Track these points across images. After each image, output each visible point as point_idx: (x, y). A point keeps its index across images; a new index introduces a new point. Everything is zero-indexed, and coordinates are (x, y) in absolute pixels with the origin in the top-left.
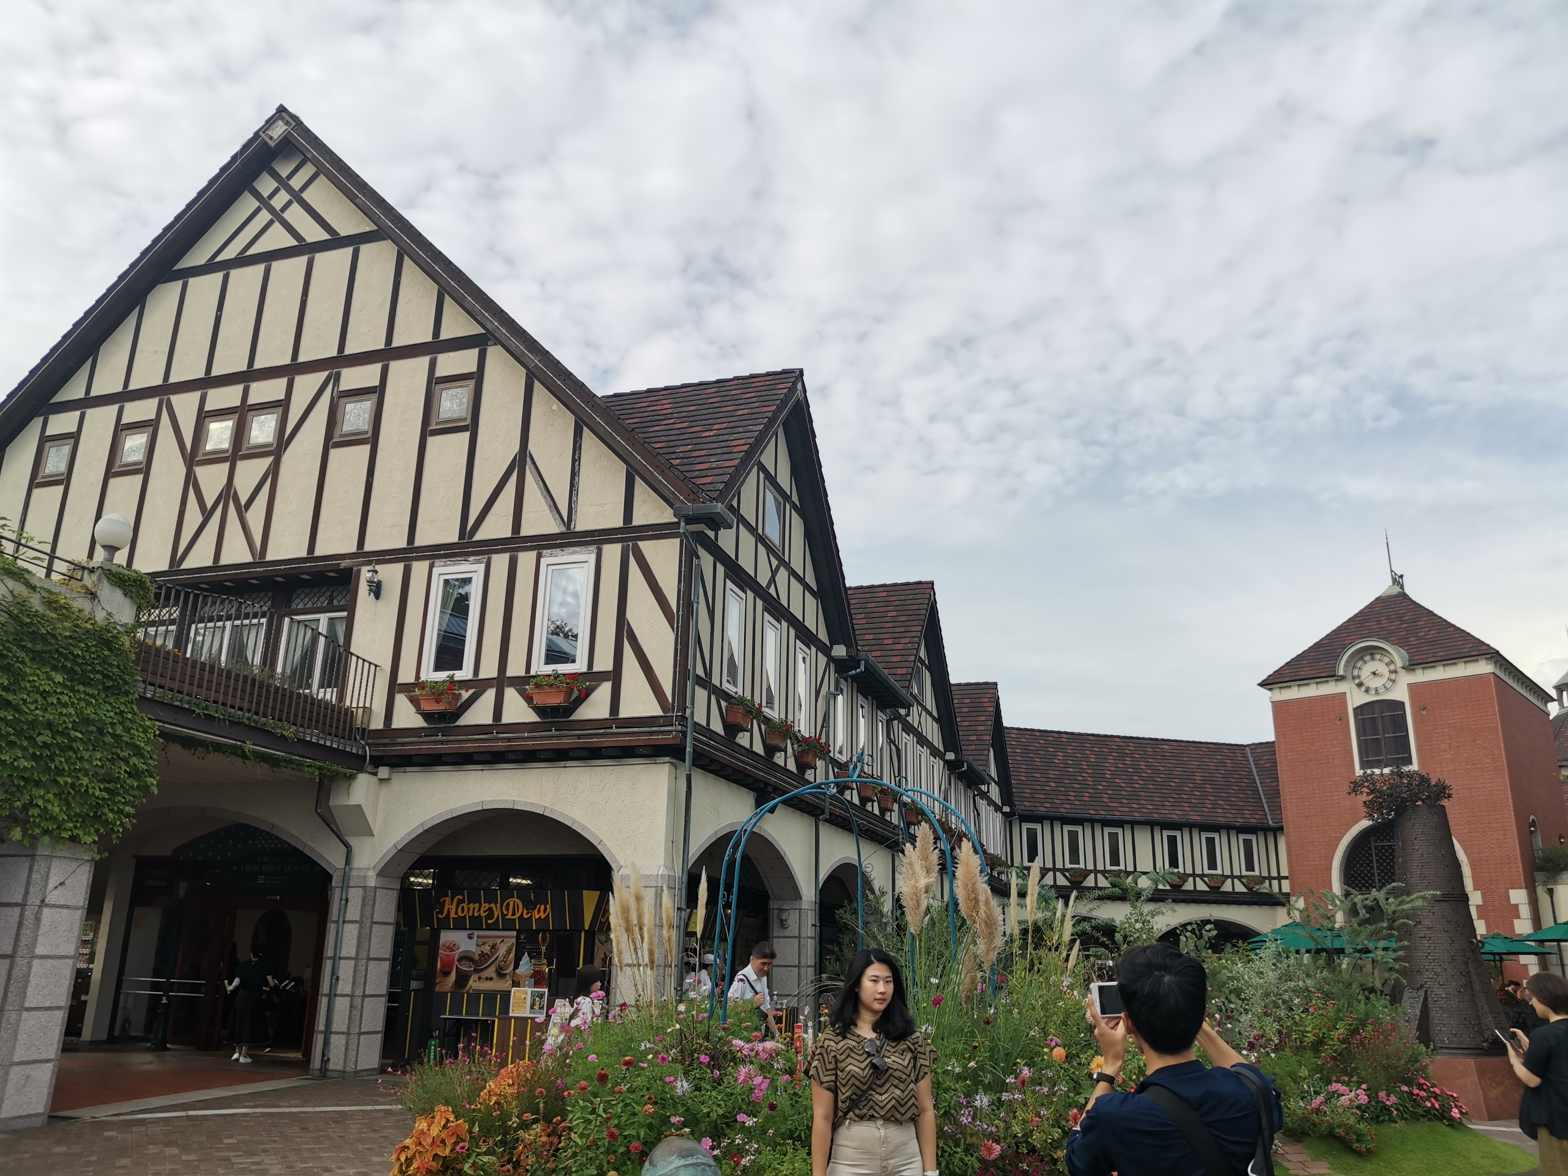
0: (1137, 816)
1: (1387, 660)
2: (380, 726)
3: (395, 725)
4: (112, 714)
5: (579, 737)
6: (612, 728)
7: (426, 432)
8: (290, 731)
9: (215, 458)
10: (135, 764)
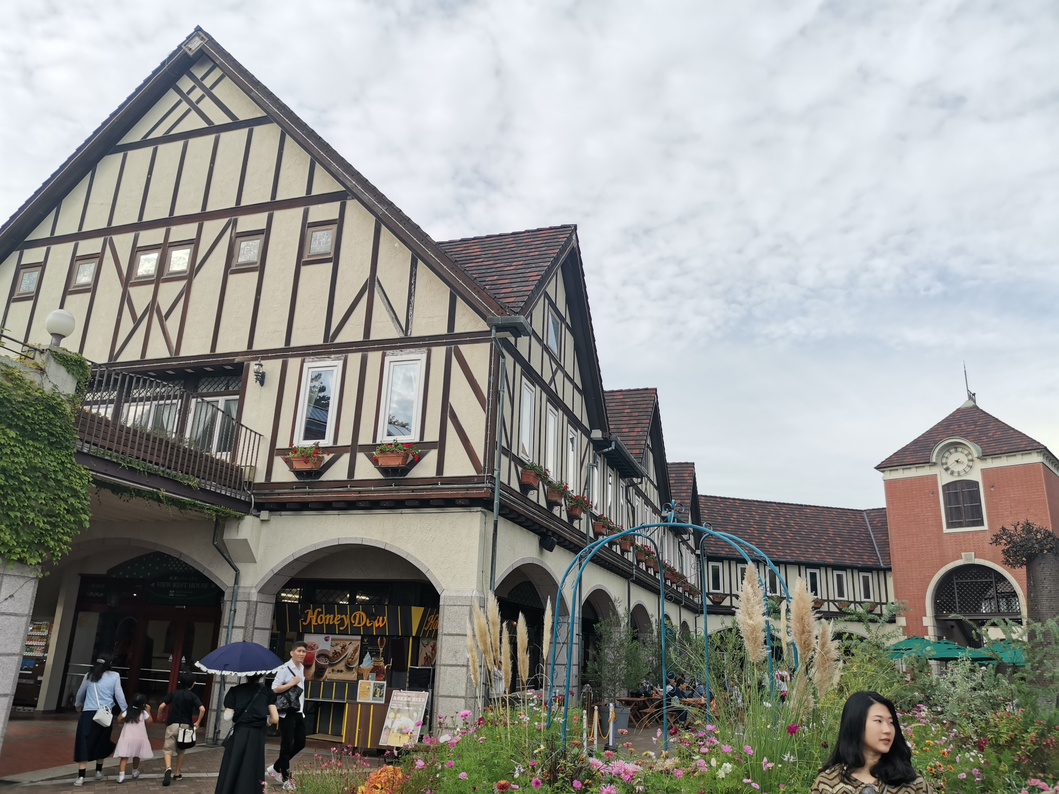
0: (789, 558)
1: (966, 452)
2: (263, 480)
3: (273, 480)
4: (55, 464)
5: (413, 491)
6: (437, 484)
7: (300, 263)
8: (194, 482)
9: (144, 281)
10: (72, 503)
